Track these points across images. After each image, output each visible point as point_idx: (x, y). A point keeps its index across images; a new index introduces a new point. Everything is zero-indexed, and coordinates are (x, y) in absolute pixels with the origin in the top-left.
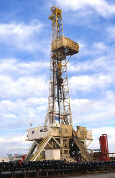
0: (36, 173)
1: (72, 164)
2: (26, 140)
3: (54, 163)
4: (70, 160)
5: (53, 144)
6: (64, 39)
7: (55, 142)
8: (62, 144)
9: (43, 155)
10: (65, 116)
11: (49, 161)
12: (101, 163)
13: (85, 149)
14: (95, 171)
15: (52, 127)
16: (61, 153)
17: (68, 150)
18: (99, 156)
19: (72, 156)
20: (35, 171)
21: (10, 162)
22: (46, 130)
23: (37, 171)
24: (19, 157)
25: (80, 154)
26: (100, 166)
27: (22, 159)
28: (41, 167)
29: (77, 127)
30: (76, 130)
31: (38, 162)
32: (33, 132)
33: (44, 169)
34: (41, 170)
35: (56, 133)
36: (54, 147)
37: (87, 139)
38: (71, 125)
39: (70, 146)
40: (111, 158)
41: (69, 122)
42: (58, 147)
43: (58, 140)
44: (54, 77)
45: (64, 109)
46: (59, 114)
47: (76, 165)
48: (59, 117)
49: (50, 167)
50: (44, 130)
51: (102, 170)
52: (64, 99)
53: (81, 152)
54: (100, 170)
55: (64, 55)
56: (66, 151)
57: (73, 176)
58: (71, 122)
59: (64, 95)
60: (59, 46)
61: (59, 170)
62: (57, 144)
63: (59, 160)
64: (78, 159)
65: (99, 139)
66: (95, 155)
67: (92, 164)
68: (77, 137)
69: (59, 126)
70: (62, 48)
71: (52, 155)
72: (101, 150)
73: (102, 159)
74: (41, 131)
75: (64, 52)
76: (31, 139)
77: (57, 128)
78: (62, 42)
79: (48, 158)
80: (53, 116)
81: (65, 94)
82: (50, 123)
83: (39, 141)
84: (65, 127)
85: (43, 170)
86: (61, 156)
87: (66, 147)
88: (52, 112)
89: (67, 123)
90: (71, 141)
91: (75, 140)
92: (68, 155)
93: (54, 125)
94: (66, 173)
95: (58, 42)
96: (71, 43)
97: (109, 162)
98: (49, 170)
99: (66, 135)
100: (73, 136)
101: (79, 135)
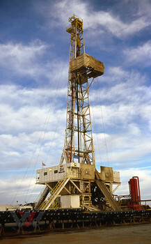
0: (49, 225)
1: (94, 214)
2: (37, 183)
3: (72, 213)
4: (92, 209)
5: (71, 188)
6: (85, 58)
7: (74, 186)
8: (81, 189)
9: (58, 202)
10: (86, 153)
11: (65, 210)
12: (130, 213)
13: (110, 196)
14: (123, 222)
15: (69, 168)
16: (81, 200)
17: (90, 196)
18: (129, 203)
19: (94, 204)
20: (48, 222)
21: (16, 211)
22: (62, 170)
23: (50, 222)
24: (28, 205)
25: (105, 202)
26: (130, 216)
27: (31, 207)
28: (56, 217)
29: (101, 167)
30: (99, 171)
31: (52, 211)
32: (46, 174)
33: (60, 219)
34: (55, 221)
35: (75, 175)
36: (71, 192)
37: (114, 182)
38: (94, 165)
39: (92, 192)
40: (144, 206)
41: (91, 160)
42: (77, 193)
43: (78, 183)
44: (72, 105)
45: (85, 145)
46: (78, 151)
47: (100, 215)
48: (79, 155)
49: (66, 218)
50: (59, 171)
51: (133, 221)
52: (85, 132)
53: (106, 198)
54: (129, 221)
55: (85, 77)
56: (88, 197)
57: (96, 229)
58: (93, 161)
59: (84, 127)
60: (79, 66)
61: (78, 221)
62: (76, 189)
63: (78, 209)
64: (102, 207)
65: (129, 182)
66: (124, 203)
67: (119, 214)
68: (101, 180)
69: (78, 165)
70: (83, 69)
71: (69, 202)
72: (132, 196)
73: (133, 208)
74: (56, 172)
75: (86, 73)
76: (43, 182)
77: (76, 168)
78: (83, 61)
79: (64, 206)
80: (71, 154)
81: (86, 125)
82: (67, 162)
83: (53, 185)
84: (86, 167)
85: (57, 222)
86: (81, 204)
87: (87, 192)
88: (70, 149)
89: (89, 163)
90: (94, 185)
91: (98, 183)
92: (89, 203)
93: (72, 165)
94: (87, 224)
95: (78, 61)
96: (94, 62)
97: (141, 212)
98: (65, 221)
99: (87, 177)
100: (96, 178)
101: (103, 178)
